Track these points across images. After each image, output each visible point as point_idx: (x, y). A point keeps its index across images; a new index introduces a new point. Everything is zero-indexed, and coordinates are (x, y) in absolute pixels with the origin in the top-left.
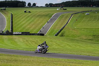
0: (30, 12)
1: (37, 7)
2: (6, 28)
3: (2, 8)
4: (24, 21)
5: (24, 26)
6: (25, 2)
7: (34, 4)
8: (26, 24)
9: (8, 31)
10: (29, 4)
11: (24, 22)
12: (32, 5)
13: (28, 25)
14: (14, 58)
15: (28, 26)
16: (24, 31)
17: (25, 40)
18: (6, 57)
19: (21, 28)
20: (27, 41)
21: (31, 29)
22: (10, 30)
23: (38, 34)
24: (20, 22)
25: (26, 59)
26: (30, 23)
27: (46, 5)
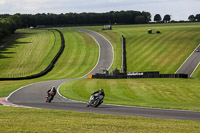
0: (158, 32)
1: (173, 22)
2: (114, 64)
3: (105, 27)
4: (147, 49)
5: (147, 60)
6: (149, 14)
7: (167, 17)
8: (152, 56)
9: (117, 71)
10: (157, 17)
11: (147, 53)
12: (162, 18)
13: (155, 58)
14: (130, 123)
15: (157, 60)
16: (149, 69)
17: (150, 88)
18: (115, 122)
19: (143, 64)
20: (154, 89)
21: (163, 65)
22: (121, 69)
23: (176, 76)
24: (139, 52)
25: (155, 124)
26: (160, 53)
27: (191, 17)
